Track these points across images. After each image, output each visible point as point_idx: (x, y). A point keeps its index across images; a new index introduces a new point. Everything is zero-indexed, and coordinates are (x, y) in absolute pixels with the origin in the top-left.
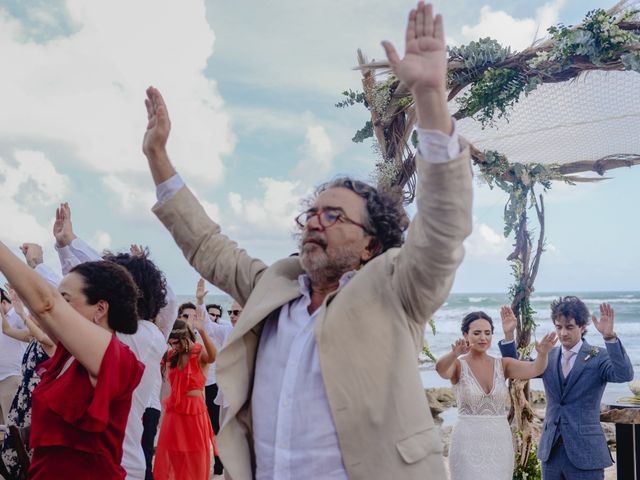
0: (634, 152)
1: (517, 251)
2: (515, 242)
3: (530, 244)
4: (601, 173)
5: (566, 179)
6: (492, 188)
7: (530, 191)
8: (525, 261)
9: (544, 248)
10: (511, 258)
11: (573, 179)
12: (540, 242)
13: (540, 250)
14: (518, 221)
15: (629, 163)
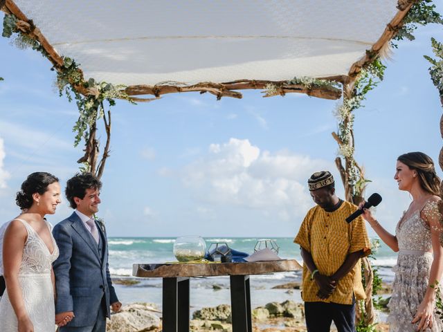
0: (182, 82)
1: (87, 155)
2: (85, 148)
3: (98, 151)
4: (157, 95)
5: (130, 99)
6: (61, 95)
7: (99, 106)
8: (92, 163)
9: (109, 154)
10: (81, 161)
11: (134, 99)
12: (106, 149)
13: (105, 156)
14: (88, 130)
15: (179, 90)
